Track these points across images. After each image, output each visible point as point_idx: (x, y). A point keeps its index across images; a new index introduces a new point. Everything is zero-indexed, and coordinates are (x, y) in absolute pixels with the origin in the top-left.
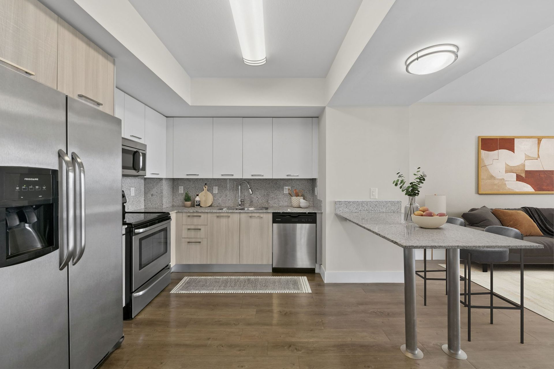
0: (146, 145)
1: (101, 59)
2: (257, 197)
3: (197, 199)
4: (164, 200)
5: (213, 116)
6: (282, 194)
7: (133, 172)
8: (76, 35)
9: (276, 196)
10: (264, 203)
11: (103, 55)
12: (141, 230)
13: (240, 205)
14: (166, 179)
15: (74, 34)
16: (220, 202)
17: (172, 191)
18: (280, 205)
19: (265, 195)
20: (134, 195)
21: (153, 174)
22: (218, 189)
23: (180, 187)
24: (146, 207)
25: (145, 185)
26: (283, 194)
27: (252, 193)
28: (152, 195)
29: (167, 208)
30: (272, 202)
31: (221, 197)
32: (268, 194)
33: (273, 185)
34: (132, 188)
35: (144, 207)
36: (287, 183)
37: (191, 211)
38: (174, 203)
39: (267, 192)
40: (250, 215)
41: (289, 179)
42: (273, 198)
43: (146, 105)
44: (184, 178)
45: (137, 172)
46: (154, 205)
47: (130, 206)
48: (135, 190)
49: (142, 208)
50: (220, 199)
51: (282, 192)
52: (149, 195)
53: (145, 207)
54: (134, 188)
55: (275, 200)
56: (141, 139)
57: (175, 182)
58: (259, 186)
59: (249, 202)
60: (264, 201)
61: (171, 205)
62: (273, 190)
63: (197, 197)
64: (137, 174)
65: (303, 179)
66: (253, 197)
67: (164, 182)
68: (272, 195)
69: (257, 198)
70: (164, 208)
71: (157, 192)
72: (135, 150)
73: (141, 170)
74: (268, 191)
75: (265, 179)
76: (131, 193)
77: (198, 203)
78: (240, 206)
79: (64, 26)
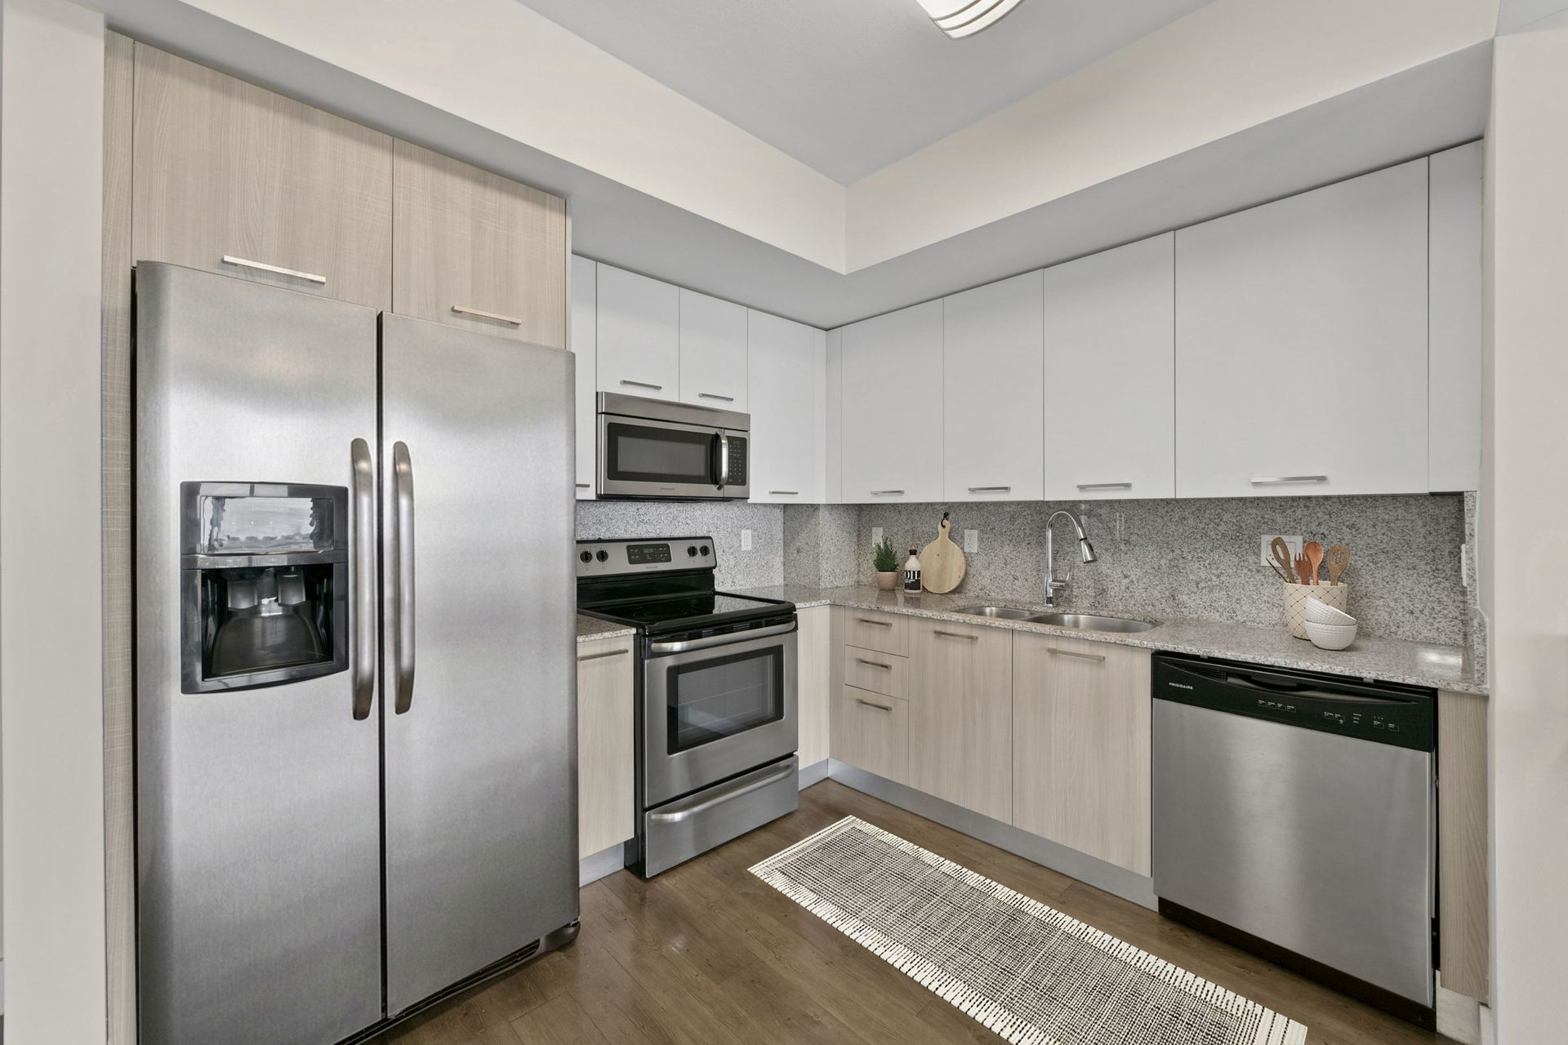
0: (748, 416)
1: (522, 210)
2: (1126, 577)
3: (912, 564)
4: (825, 566)
5: (944, 293)
6: (1254, 568)
7: (711, 490)
8: (444, 169)
9: (1218, 576)
10: (1157, 603)
11: (527, 199)
12: (677, 646)
13: (1050, 600)
14: (832, 507)
15: (436, 165)
16: (986, 582)
17: (855, 540)
18: (1240, 618)
19: (1164, 568)
20: (750, 548)
21: (773, 493)
22: (981, 540)
23: (874, 529)
24: (786, 582)
25: (785, 523)
26: (1258, 571)
27: (1089, 559)
28: (798, 551)
29: (836, 591)
30: (1198, 601)
31: (988, 568)
32: (1177, 566)
33: (1201, 526)
34: (743, 532)
35: (782, 582)
36: (1280, 519)
37: (863, 607)
38: (860, 574)
39: (1171, 556)
40: (1051, 647)
41: (1293, 499)
42: (1202, 585)
43: (748, 306)
44: (886, 504)
45: (719, 488)
46: (802, 579)
47: (739, 577)
48: (752, 535)
49: (776, 583)
50: (987, 573)
51: (1251, 559)
52: (793, 550)
53: (785, 580)
54: (749, 531)
55: (1216, 595)
56: (732, 400)
57: (862, 514)
58: (1136, 531)
59: (1091, 592)
60: (1156, 593)
61: (849, 581)
62: (1204, 551)
63: (913, 558)
64: (720, 494)
65: (1383, 497)
66: (1109, 572)
67: (823, 516)
68: (1196, 570)
69: (1127, 581)
70: (826, 589)
71: (807, 544)
72: (712, 431)
73: (728, 483)
74: (1178, 551)
75: (1162, 500)
76: (742, 544)
77: (912, 580)
78: (1051, 605)
79: (410, 156)
